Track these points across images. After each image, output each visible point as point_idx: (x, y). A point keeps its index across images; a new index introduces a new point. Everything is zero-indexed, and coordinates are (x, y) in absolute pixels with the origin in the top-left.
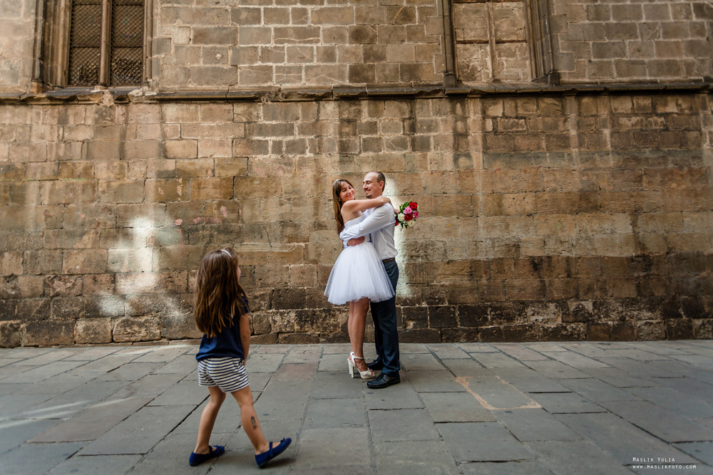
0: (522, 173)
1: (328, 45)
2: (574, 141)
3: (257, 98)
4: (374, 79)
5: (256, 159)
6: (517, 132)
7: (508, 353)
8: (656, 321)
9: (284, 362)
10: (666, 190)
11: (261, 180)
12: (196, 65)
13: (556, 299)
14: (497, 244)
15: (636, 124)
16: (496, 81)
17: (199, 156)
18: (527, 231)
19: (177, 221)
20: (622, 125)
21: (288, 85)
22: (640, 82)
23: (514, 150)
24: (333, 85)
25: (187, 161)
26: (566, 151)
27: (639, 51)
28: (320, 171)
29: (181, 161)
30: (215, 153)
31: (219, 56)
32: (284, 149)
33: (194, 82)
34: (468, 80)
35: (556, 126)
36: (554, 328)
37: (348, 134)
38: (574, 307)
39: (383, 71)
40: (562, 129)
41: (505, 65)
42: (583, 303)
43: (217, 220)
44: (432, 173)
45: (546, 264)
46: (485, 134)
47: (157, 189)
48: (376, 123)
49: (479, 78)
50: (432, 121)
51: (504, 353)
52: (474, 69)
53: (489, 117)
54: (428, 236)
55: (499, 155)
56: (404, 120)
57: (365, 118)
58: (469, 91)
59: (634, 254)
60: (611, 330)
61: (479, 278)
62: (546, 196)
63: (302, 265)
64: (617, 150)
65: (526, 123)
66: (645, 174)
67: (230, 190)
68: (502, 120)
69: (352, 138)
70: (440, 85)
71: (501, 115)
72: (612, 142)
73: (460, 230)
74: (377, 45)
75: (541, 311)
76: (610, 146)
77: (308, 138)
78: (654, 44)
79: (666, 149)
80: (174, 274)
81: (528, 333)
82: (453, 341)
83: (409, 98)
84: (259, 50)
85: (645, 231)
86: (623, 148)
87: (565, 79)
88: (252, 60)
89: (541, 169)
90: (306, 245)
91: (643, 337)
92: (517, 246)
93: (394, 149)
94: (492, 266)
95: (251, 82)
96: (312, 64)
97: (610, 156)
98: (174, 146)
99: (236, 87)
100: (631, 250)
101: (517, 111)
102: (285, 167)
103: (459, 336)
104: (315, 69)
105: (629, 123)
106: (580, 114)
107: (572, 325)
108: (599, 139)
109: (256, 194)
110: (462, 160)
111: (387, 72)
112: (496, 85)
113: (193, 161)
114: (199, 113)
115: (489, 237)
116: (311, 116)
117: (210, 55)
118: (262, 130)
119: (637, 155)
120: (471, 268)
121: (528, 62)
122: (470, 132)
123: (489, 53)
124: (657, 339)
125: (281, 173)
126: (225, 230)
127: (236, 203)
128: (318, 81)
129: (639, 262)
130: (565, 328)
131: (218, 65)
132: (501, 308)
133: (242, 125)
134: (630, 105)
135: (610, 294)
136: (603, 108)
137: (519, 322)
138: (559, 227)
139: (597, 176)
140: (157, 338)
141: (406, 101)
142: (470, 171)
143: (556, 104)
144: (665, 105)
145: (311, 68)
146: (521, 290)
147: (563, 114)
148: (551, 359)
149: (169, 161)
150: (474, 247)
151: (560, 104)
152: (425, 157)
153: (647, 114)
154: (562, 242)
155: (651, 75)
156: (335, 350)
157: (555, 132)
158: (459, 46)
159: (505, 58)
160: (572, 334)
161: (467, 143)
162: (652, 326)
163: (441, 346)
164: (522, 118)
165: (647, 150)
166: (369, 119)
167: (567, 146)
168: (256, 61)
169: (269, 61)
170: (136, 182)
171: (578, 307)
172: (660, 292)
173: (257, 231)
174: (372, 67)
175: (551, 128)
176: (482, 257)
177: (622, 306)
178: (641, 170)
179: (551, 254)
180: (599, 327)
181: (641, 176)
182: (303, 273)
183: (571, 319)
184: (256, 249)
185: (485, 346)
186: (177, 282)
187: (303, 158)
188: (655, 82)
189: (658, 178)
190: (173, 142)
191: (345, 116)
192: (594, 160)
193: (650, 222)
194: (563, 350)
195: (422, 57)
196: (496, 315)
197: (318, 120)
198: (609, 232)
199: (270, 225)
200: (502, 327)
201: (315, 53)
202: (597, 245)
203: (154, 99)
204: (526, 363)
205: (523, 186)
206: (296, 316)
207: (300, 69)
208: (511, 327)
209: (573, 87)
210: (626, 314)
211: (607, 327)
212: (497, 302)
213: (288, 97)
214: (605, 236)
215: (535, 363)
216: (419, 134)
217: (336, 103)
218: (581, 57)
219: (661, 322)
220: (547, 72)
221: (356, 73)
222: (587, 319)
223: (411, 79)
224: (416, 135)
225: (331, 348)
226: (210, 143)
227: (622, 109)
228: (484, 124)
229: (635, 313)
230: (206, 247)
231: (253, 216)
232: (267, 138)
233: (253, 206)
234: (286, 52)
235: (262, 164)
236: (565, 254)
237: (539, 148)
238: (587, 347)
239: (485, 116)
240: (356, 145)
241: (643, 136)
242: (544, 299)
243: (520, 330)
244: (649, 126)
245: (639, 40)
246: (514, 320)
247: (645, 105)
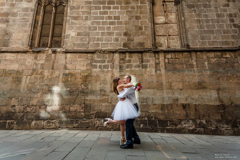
0: (178, 76)
1: (116, 37)
2: (195, 66)
3: (95, 52)
4: (130, 47)
5: (94, 70)
6: (176, 63)
7: (175, 138)
8: (229, 128)
9: (99, 137)
10: (228, 83)
11: (95, 77)
12: (77, 42)
13: (192, 119)
14: (170, 99)
15: (216, 61)
16: (169, 47)
17: (76, 69)
18: (180, 95)
19: (68, 89)
20: (211, 61)
21: (104, 48)
22: (217, 48)
23: (175, 69)
24: (118, 48)
25: (72, 70)
26: (192, 69)
27: (215, 38)
28: (113, 74)
29: (71, 70)
30: (81, 68)
31: (84, 40)
32: (102, 67)
33: (76, 47)
34: (160, 47)
35: (189, 61)
36: (192, 129)
37: (122, 63)
38: (199, 122)
39: (133, 44)
40: (191, 62)
41: (171, 43)
42: (202, 121)
43: (80, 89)
44: (148, 75)
45: (188, 106)
46: (165, 64)
47: (63, 79)
48: (131, 60)
49: (163, 46)
50: (148, 59)
51: (174, 138)
52: (161, 44)
53: (166, 58)
54: (147, 95)
55: (170, 70)
56: (139, 59)
57: (127, 58)
58: (160, 50)
59: (219, 104)
60: (213, 131)
61: (164, 110)
62: (186, 84)
63: (106, 104)
64: (210, 69)
65: (179, 60)
66: (221, 77)
67: (85, 79)
68: (171, 59)
69: (123, 64)
70: (151, 48)
71: (170, 58)
72: (208, 67)
73: (158, 94)
74: (131, 37)
75: (187, 123)
76: (207, 68)
77: (109, 64)
78: (220, 36)
79: (227, 69)
80: (65, 106)
81: (183, 130)
82: (156, 132)
83: (141, 52)
84: (96, 38)
85: (222, 96)
86: (212, 68)
87: (191, 47)
88: (94, 41)
89: (184, 75)
90: (108, 97)
91: (225, 134)
92: (177, 100)
93: (136, 68)
94: (169, 106)
95: (93, 47)
96: (112, 42)
97: (208, 71)
98: (69, 66)
99: (89, 49)
100: (218, 103)
101: (175, 56)
102: (102, 73)
103: (158, 130)
104: (113, 44)
105: (214, 60)
106: (197, 57)
107: (199, 129)
108: (204, 65)
109: (93, 81)
110: (158, 72)
111: (134, 45)
112: (168, 48)
113: (74, 70)
114: (77, 56)
115: (167, 96)
116: (111, 58)
117: (81, 39)
118: (96, 61)
119: (217, 71)
120: (162, 106)
121: (179, 42)
122: (161, 63)
123: (166, 39)
124: (230, 135)
125: (101, 74)
126: (83, 92)
127: (87, 84)
128: (113, 47)
129: (221, 107)
130: (196, 130)
131: (84, 42)
132: (172, 121)
133: (90, 60)
134: (214, 55)
135: (211, 118)
136: (204, 56)
137: (179, 126)
138: (191, 94)
139: (204, 77)
140: (58, 127)
141: (140, 53)
142: (161, 75)
143: (188, 54)
144: (226, 55)
145: (111, 43)
146: (179, 115)
147: (191, 57)
148: (191, 141)
149: (67, 70)
150: (163, 100)
151: (190, 54)
152: (146, 70)
153: (220, 57)
154: (193, 99)
155: (220, 45)
156: (116, 133)
157: (188, 63)
158: (157, 37)
159: (171, 40)
160: (199, 132)
161: (160, 66)
162: (228, 130)
163: (152, 134)
164: (177, 59)
165: (221, 69)
166: (129, 59)
167: (193, 68)
168: (95, 41)
169: (99, 41)
170: (56, 77)
171: (200, 122)
172: (230, 118)
173: (93, 92)
174: (130, 43)
175: (187, 62)
176: (165, 103)
177: (216, 122)
178: (219, 75)
179: (189, 103)
180: (208, 130)
181: (219, 78)
182: (106, 106)
183: (198, 126)
184: (92, 98)
185: (167, 134)
186: (66, 109)
187: (108, 70)
188: (222, 48)
189: (225, 78)
190: (69, 65)
191: (121, 58)
192: (202, 72)
193: (224, 93)
194: (196, 138)
195: (145, 40)
196: (171, 123)
197: (113, 59)
198: (209, 96)
199: (97, 91)
200: (173, 128)
201: (113, 39)
202: (205, 101)
203: (64, 52)
204: (182, 142)
205: (178, 80)
206: (104, 121)
207: (108, 44)
208: (176, 128)
209: (194, 49)
210: (218, 125)
211: (211, 130)
212: (171, 119)
213: (104, 52)
214: (208, 97)
215: (185, 142)
216: (144, 63)
217: (119, 54)
218: (196, 40)
219: (231, 129)
220: (185, 45)
221: (125, 45)
222: (204, 127)
223: (142, 47)
224: (143, 64)
225: (115, 133)
226: (80, 65)
227: (211, 56)
228: (165, 60)
229: (221, 125)
230: (76, 97)
231: (92, 88)
232: (97, 64)
233: (92, 85)
234: (104, 39)
235: (95, 72)
236: (194, 103)
237: (183, 68)
238: (204, 137)
239: (165, 58)
240: (124, 66)
241: (219, 65)
242: (188, 119)
243: (180, 129)
244: (221, 61)
245: (215, 35)
246: (177, 125)
247: (219, 55)
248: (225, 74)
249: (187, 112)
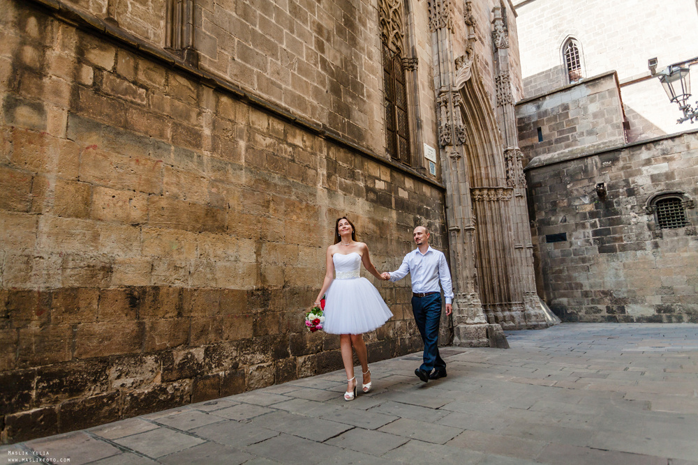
0: (133, 163)
2: (207, 142)
6: (132, 102)
8: (267, 364)
10: (288, 221)
13: (157, 348)
14: (71, 264)
15: (269, 146)
16: (112, 21)
18: (129, 248)
20: (257, 142)
22: (277, 105)
23: (125, 127)
26: (196, 151)
27: (278, 74)
35: (188, 117)
36: (149, 393)
38: (180, 358)
40: (195, 123)
41: (130, 9)
42: (193, 351)
45: (151, 298)
46: (77, 87)
49: (83, 3)
53: (89, 63)
55: (98, 125)
59: (254, 287)
60: (221, 382)
61: (22, 323)
62: (163, 203)
64: (252, 168)
65: (147, 95)
66: (273, 200)
68: (111, 77)
71: (110, 68)
72: (246, 157)
75: (132, 369)
76: (244, 161)
78: (290, 74)
79: (291, 180)
81: (106, 408)
85: (266, 261)
86: (256, 167)
87: (205, 64)
89: (161, 165)
91: (253, 386)
92: (108, 270)
94: (54, 301)
97: (243, 171)
100: (253, 282)
101: (136, 74)
105: (264, 143)
106: (216, 113)
107: (175, 384)
108: (234, 148)
110: (24, 112)
112: (109, 25)
115: (56, 251)
119: (267, 178)
120: (8, 303)
121: (162, 23)
122: (50, 73)
124: (266, 385)
129: (259, 296)
130: (164, 391)
134: (266, 124)
135: (225, 336)
136: (242, 117)
137: (91, 393)
138: (175, 248)
139: (228, 190)
142: (37, 134)
143: (190, 89)
144: (294, 136)
147: (198, 105)
148: (124, 449)
150: (23, 266)
151: (195, 91)
153: (279, 139)
154: (176, 268)
155: (286, 103)
157: (185, 123)
159: (131, 0)
160: (173, 398)
161: (40, 88)
162: (263, 370)
164: (142, 86)
165: (276, 176)
167: (198, 145)
171: (186, 357)
172: (273, 331)
175: (181, 116)
176: (37, 285)
177: (237, 350)
178: (269, 195)
179: (159, 284)
180: (208, 382)
181: (268, 202)
188: (288, 111)
189: (283, 207)
192: (227, 172)
193: (272, 252)
194: (153, 427)
198: (232, 259)
200: (57, 407)
202: (218, 275)
205: (132, 181)
208: (74, 404)
209: (213, 77)
210: (240, 359)
211: (217, 380)
212: (55, 362)
214: (228, 264)
218: (225, 50)
219: (271, 365)
220: (185, 46)
222: (195, 373)
227: (259, 125)
228: (77, 70)
229: (249, 357)
236: (178, 284)
237: (162, 135)
239: (81, 58)
241: (274, 160)
242: (139, 351)
243: (92, 407)
244: (280, 152)
245: (279, 63)
246: (83, 391)
247: (278, 129)
248: (285, 193)
249: (141, 325)
